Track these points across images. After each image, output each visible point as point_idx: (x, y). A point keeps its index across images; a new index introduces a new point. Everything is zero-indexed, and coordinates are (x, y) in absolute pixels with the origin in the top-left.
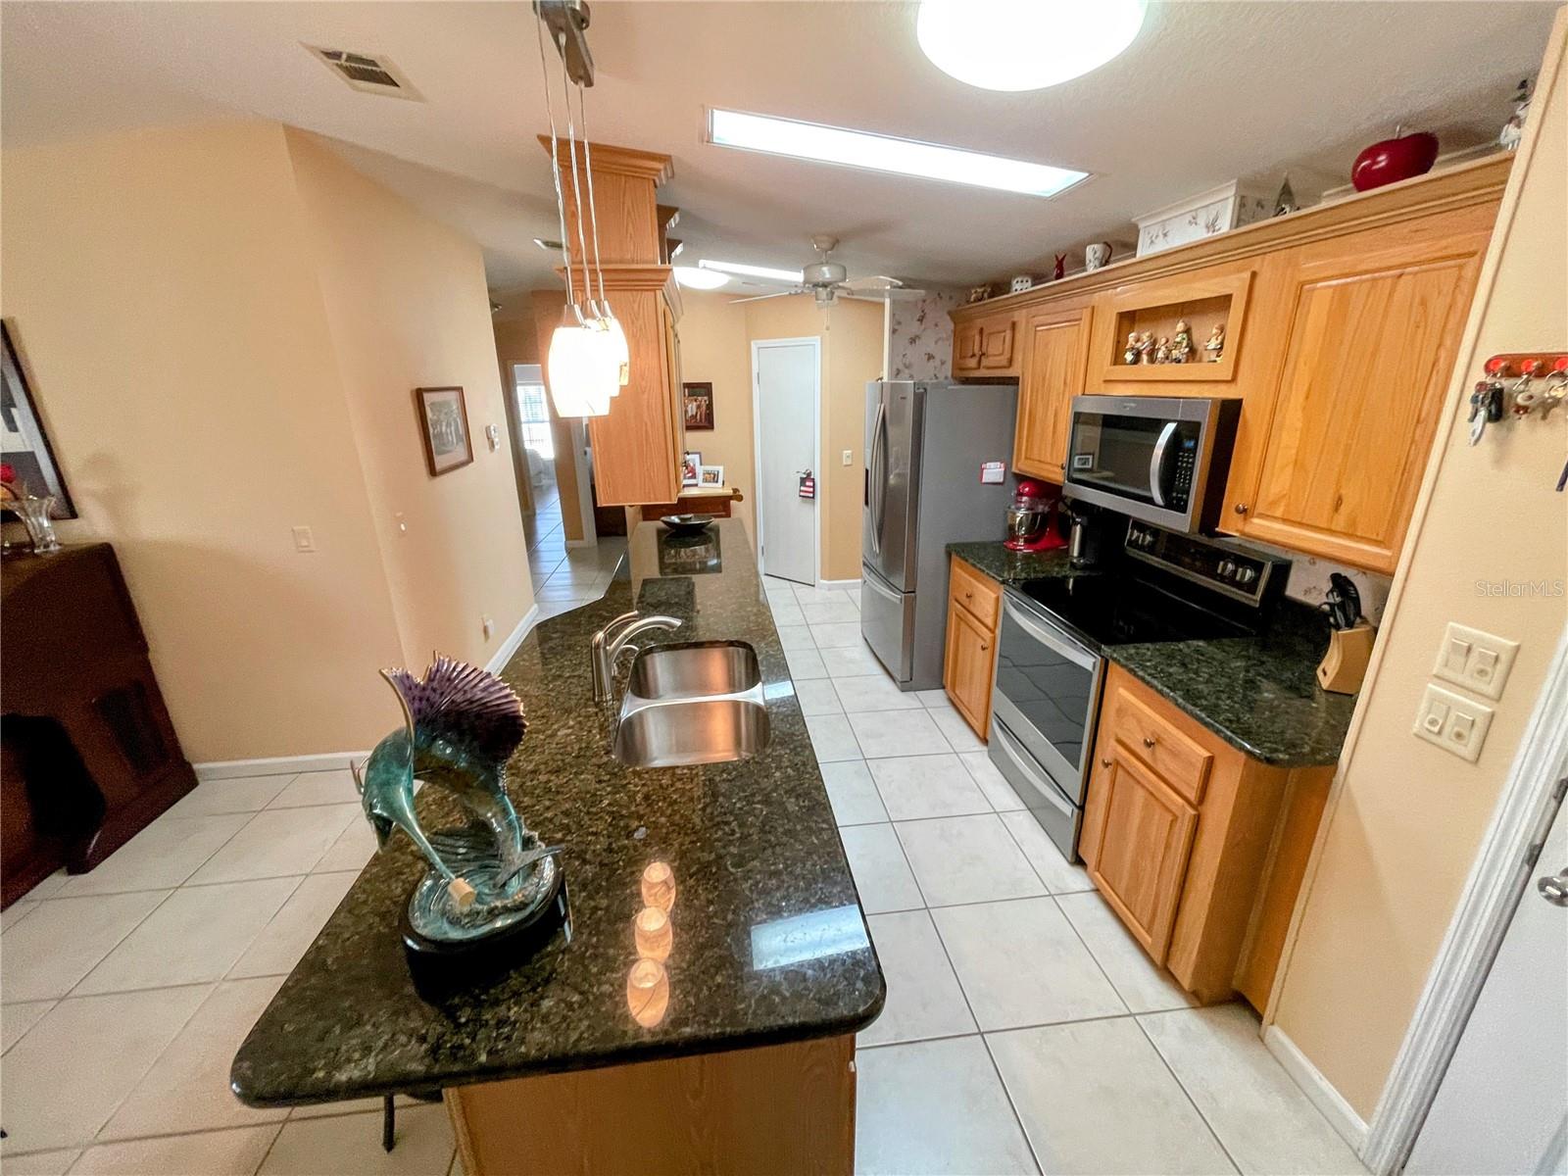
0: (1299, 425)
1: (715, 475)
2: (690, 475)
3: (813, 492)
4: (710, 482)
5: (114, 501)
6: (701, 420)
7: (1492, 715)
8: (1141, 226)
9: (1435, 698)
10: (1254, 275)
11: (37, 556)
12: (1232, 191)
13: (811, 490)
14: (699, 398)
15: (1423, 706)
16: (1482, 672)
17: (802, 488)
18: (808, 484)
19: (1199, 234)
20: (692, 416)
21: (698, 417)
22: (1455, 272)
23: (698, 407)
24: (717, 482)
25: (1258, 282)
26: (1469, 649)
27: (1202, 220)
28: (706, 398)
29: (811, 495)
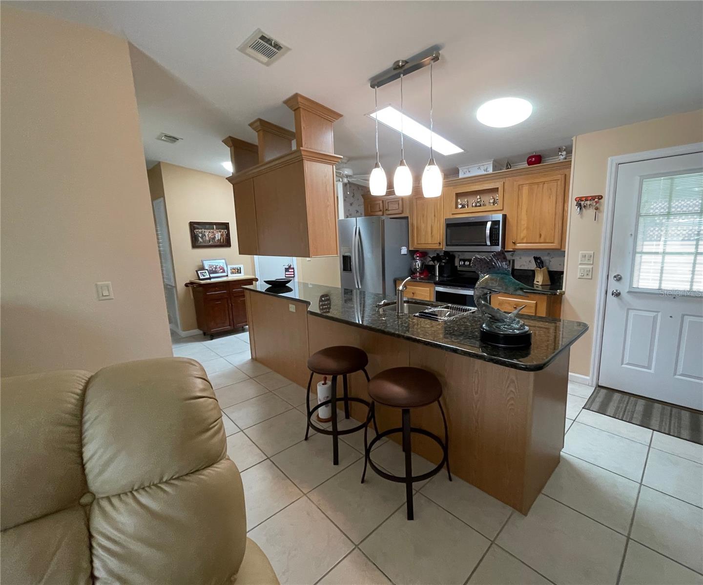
0: (526, 219)
1: (238, 269)
2: (222, 271)
3: (294, 274)
4: (236, 273)
6: (223, 242)
7: (592, 268)
8: (460, 169)
9: (581, 269)
10: (504, 183)
12: (492, 162)
13: (293, 273)
14: (223, 231)
15: (579, 271)
16: (589, 260)
17: (287, 273)
18: (290, 270)
19: (482, 172)
20: (218, 240)
21: (222, 240)
22: (556, 183)
23: (222, 235)
24: (240, 273)
25: (505, 184)
26: (585, 256)
27: (482, 169)
28: (226, 230)
29: (293, 276)
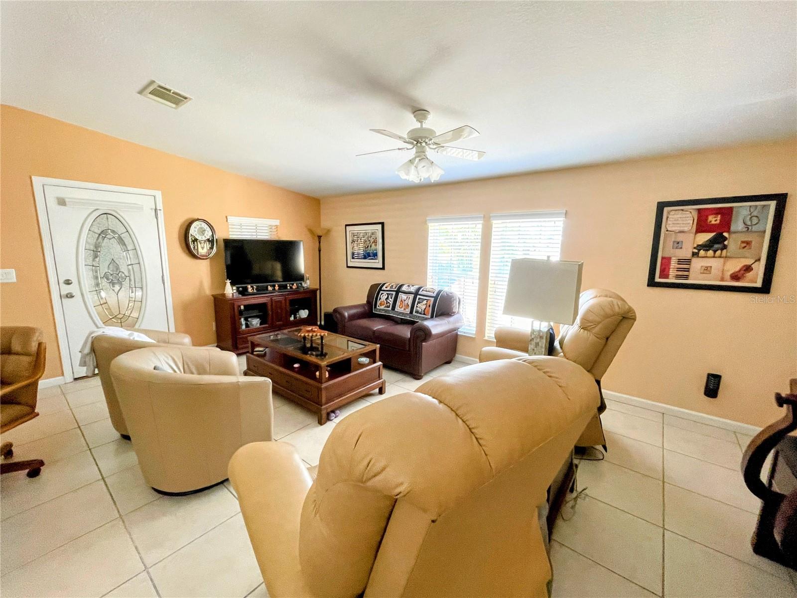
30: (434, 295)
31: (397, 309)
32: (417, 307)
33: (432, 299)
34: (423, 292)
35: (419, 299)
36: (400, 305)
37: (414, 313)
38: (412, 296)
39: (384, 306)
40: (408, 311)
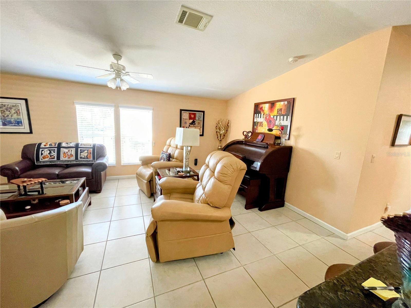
5: (297, 137)
11: (280, 146)
30: (92, 146)
31: (62, 158)
32: (80, 155)
33: (91, 149)
34: (82, 146)
35: (80, 150)
36: (64, 156)
37: (79, 159)
38: (74, 150)
39: (49, 158)
40: (73, 158)
